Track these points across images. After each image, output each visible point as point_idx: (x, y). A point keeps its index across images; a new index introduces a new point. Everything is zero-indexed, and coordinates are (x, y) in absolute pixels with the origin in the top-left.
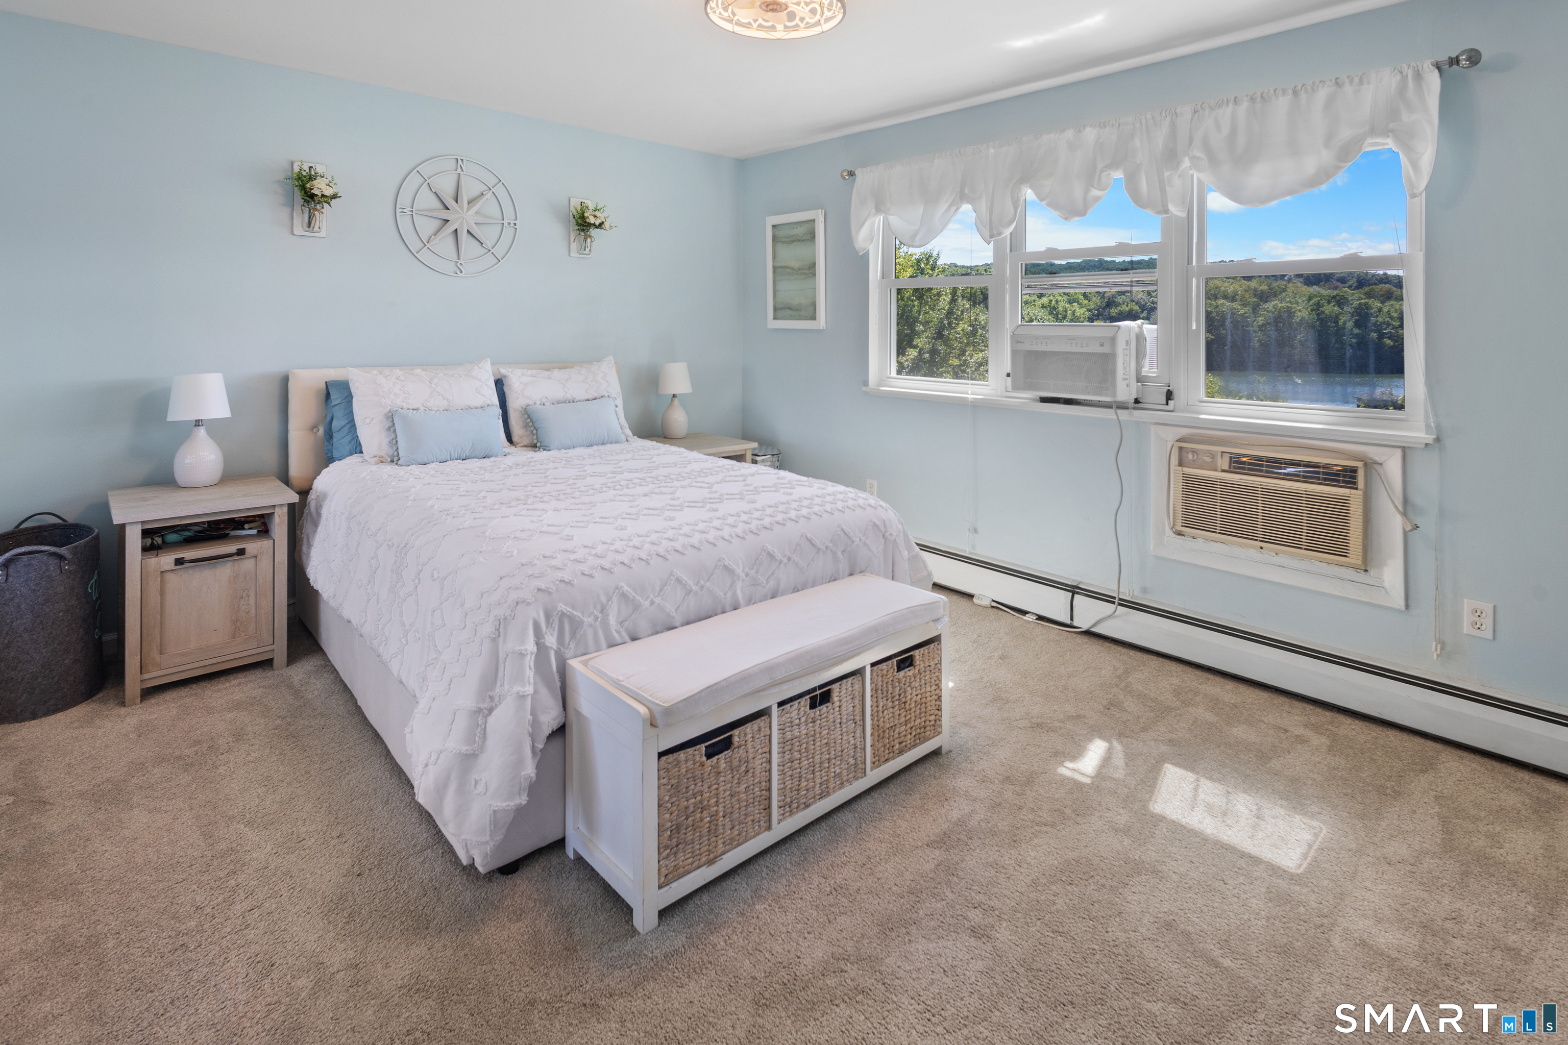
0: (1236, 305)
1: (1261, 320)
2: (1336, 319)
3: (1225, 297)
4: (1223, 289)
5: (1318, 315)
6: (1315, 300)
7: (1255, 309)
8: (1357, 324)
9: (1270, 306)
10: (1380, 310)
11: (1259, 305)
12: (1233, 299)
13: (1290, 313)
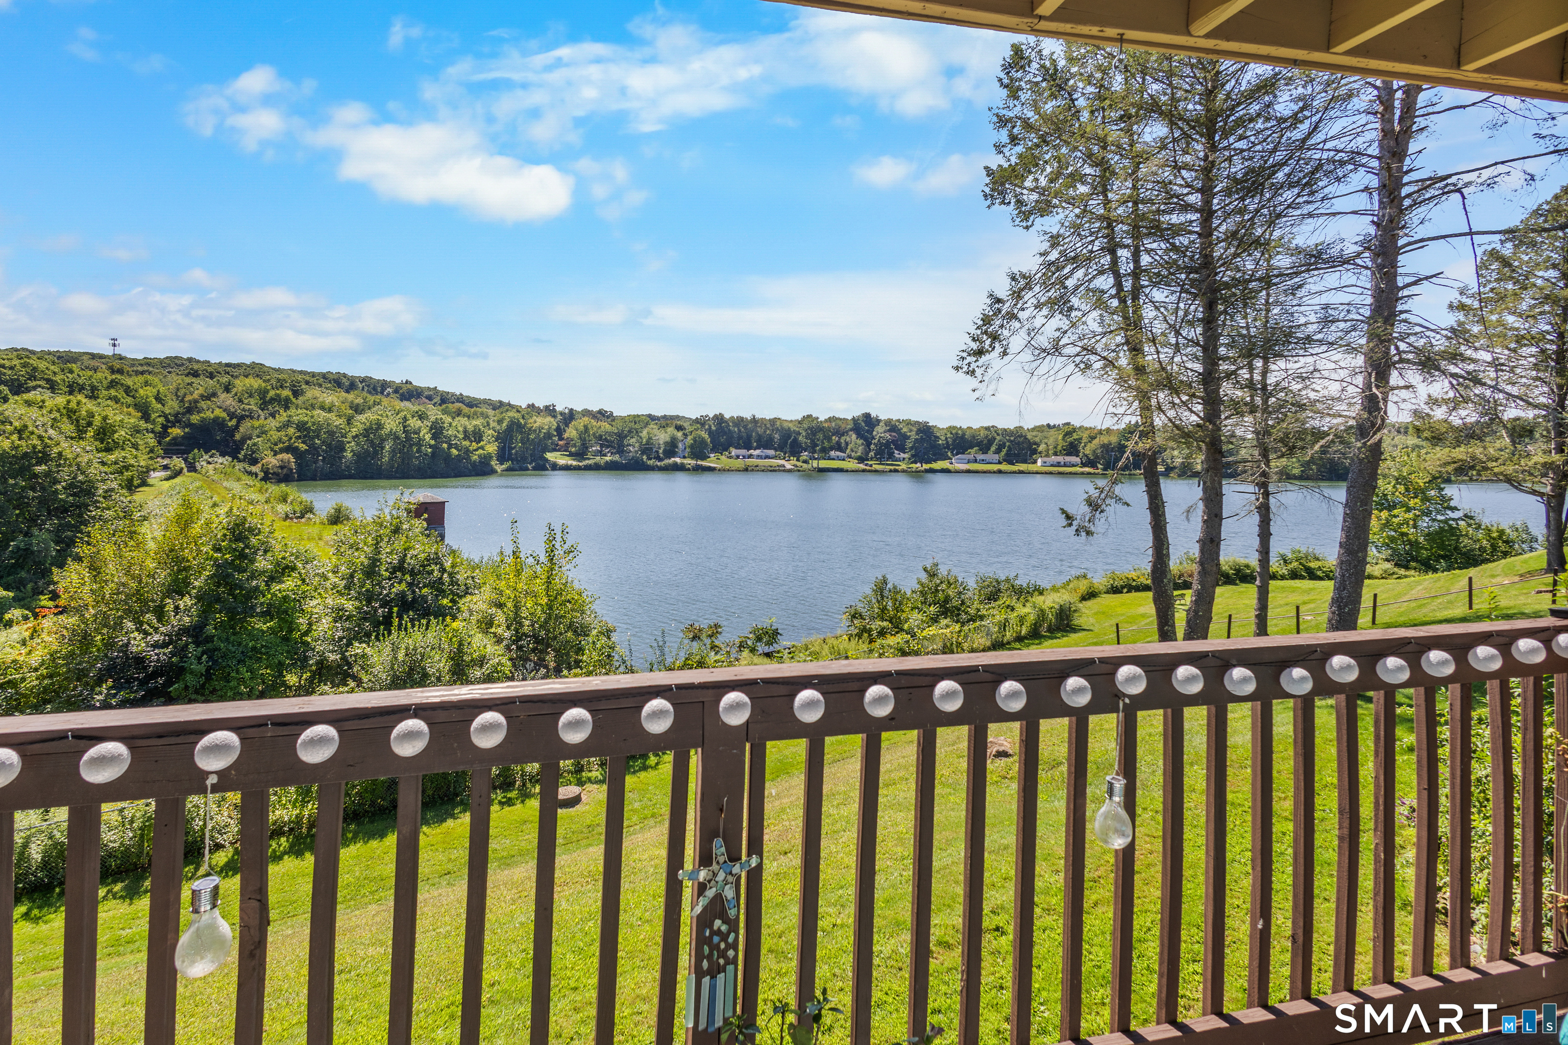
0: (332, 416)
1: (354, 431)
2: (417, 432)
3: (322, 408)
4: (321, 399)
5: (405, 427)
6: (402, 414)
7: (349, 421)
8: (434, 437)
9: (362, 418)
10: (450, 424)
11: (353, 417)
12: (330, 410)
13: (380, 426)
